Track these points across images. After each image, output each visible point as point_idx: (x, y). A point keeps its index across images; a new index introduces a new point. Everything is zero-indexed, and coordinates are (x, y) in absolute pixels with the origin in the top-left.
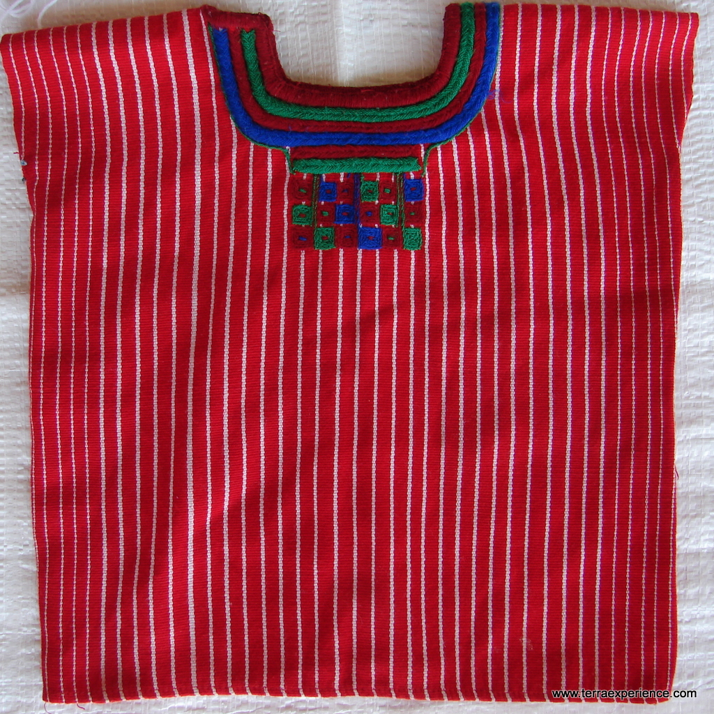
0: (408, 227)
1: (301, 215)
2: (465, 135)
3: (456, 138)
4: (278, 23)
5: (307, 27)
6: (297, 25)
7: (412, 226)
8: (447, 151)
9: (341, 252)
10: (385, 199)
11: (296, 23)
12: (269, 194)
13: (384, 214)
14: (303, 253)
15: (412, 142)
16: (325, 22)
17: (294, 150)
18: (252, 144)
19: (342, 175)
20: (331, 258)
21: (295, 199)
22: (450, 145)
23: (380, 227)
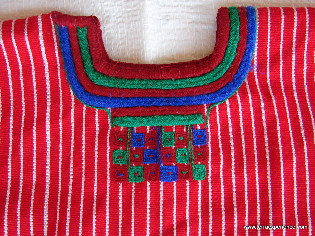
0: (196, 164)
1: (119, 157)
2: (235, 97)
3: (229, 99)
4: (105, 22)
5: (124, 25)
6: (117, 24)
7: (199, 163)
8: (223, 108)
9: (148, 184)
10: (179, 145)
11: (117, 23)
12: (97, 141)
13: (179, 155)
14: (121, 185)
15: (198, 103)
16: (136, 21)
17: (114, 110)
18: (85, 106)
19: (148, 128)
20: (141, 188)
21: (115, 145)
22: (225, 104)
23: (176, 165)
